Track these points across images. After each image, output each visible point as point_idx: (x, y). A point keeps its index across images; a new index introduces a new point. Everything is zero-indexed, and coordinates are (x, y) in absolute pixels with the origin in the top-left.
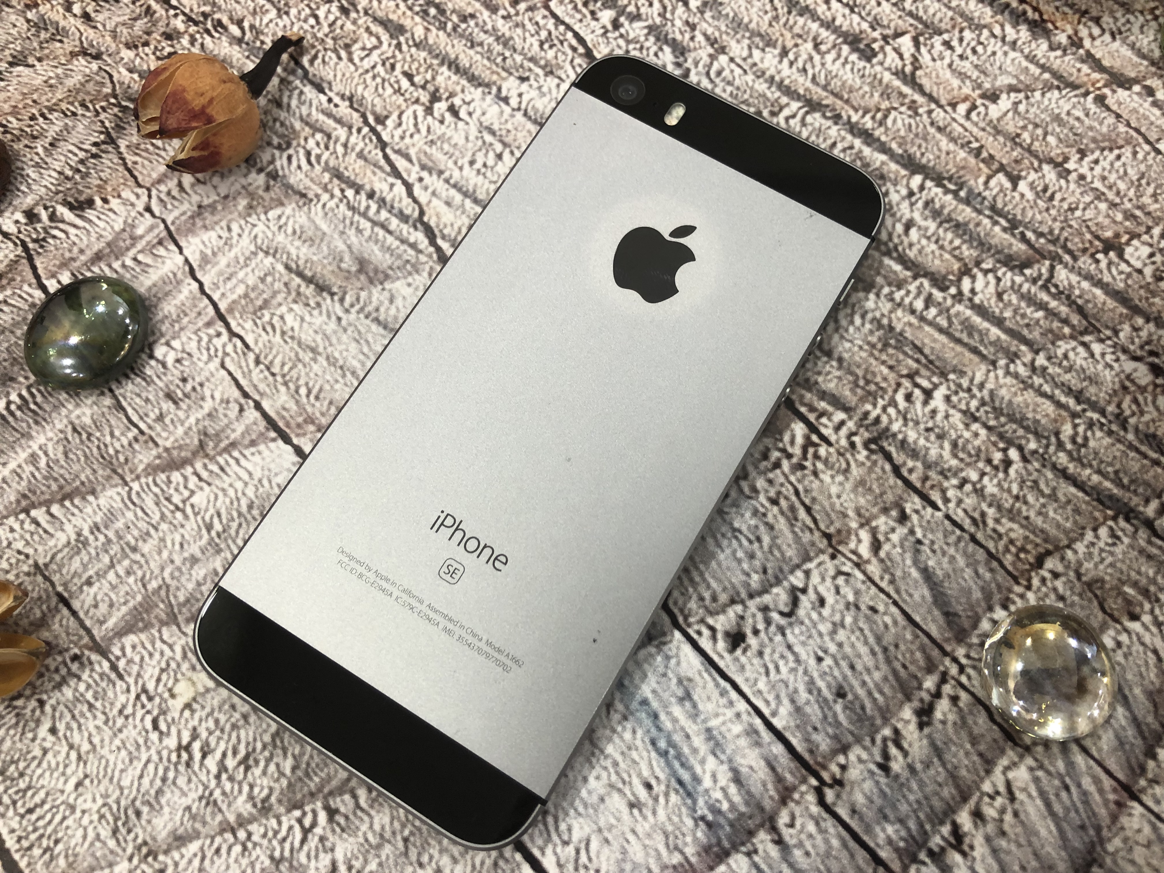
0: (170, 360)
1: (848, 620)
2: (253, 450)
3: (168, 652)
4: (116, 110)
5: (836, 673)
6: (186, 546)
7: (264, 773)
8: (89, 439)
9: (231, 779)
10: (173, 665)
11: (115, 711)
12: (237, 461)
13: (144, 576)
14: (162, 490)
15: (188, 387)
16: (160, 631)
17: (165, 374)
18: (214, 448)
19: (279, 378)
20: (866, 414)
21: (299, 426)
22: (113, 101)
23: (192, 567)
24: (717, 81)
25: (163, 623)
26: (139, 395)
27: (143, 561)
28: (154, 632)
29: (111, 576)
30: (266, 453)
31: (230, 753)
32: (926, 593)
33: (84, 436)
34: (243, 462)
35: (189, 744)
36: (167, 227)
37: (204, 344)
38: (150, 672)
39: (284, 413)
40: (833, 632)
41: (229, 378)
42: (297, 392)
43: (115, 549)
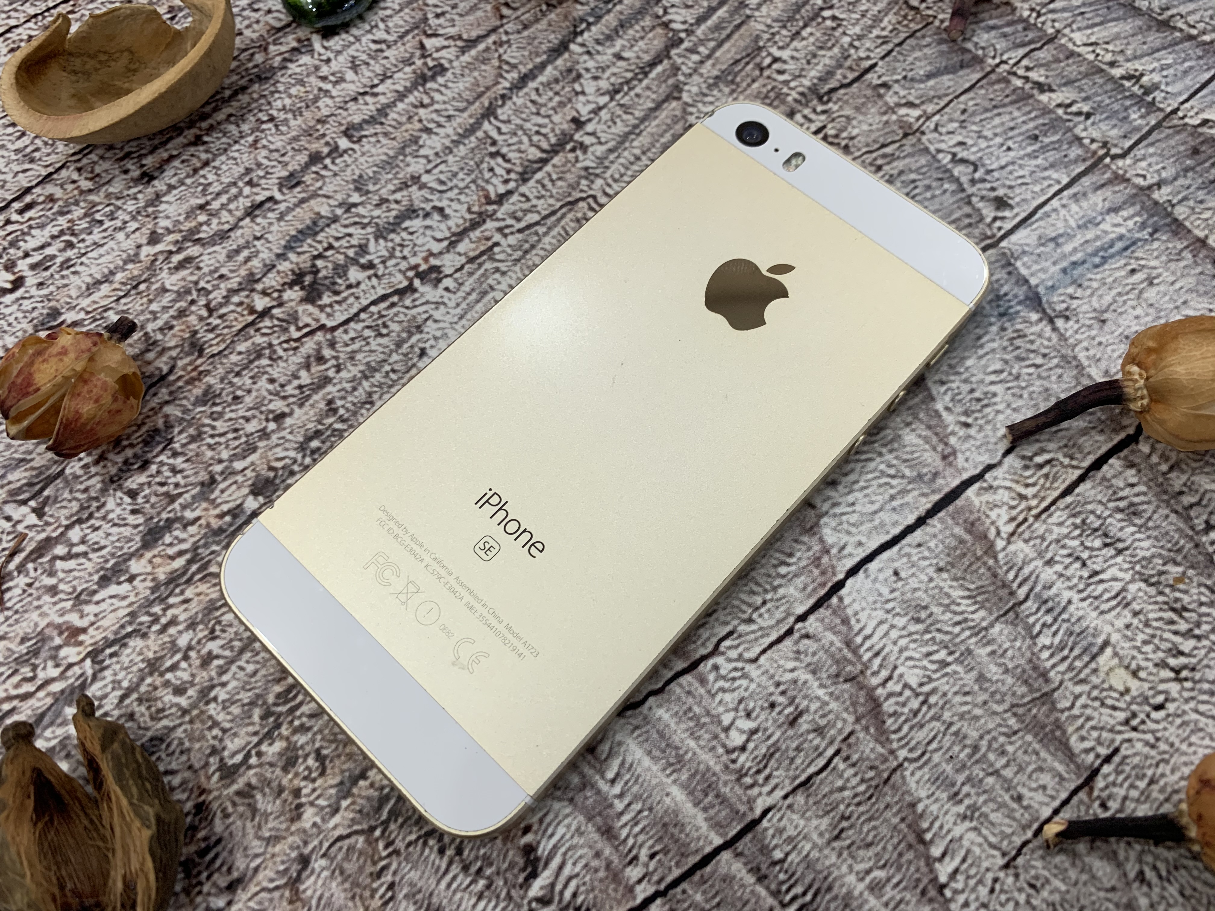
2: (853, 621)
3: (1083, 700)
4: (393, 826)
5: (1020, 138)
6: (967, 689)
7: (1186, 592)
8: (848, 818)
9: (1198, 625)
10: (1095, 693)
11: (1153, 753)
12: (866, 638)
13: (1004, 734)
14: (906, 721)
15: (781, 699)
16: (1062, 711)
18: (854, 665)
19: (768, 596)
20: (796, 100)
21: (823, 573)
22: (378, 833)
23: (990, 680)
24: (450, 184)
25: (1053, 708)
26: (792, 760)
27: (988, 737)
28: (1063, 717)
29: (1008, 773)
30: (856, 606)
31: (1173, 627)
32: (946, 78)
33: (845, 824)
34: (867, 631)
35: (1172, 669)
39: (810, 589)
40: (985, 138)
41: (769, 652)
43: (977, 772)
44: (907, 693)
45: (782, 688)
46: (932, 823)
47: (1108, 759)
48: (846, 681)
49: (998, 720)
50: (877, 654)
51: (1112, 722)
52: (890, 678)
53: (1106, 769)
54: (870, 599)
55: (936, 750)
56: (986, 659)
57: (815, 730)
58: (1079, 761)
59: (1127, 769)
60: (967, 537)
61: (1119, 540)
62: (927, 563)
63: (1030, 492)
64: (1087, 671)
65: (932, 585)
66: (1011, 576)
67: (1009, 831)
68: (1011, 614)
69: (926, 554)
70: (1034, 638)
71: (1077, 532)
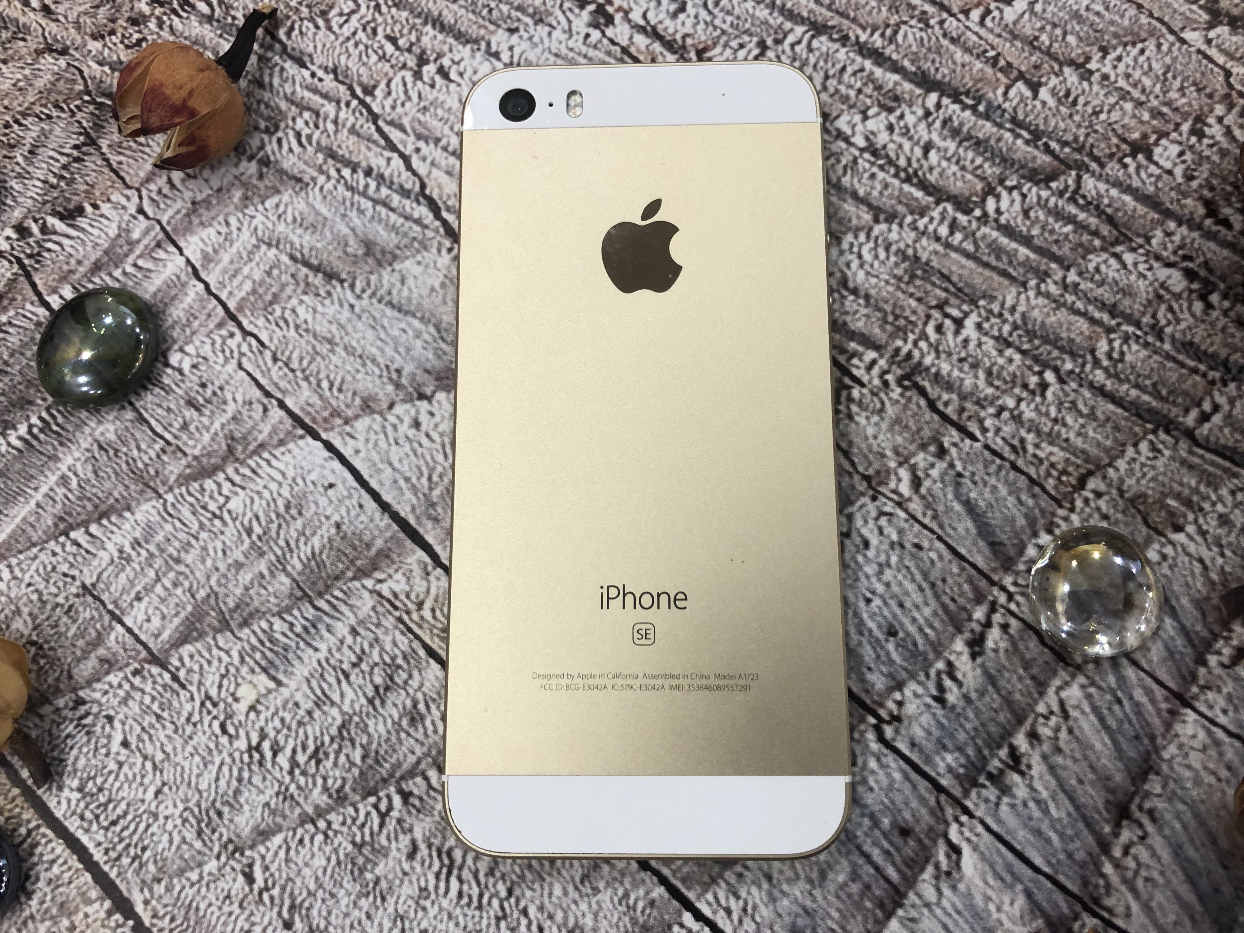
0: (186, 366)
1: (894, 559)
2: (282, 449)
3: (225, 658)
4: (91, 107)
5: (886, 612)
6: (228, 552)
7: (335, 764)
8: (116, 455)
9: (304, 773)
10: (232, 670)
11: (183, 719)
12: (268, 462)
13: (191, 586)
14: (197, 499)
15: (209, 392)
16: (214, 639)
17: (183, 381)
18: (243, 452)
19: (299, 374)
21: (325, 420)
22: (87, 98)
23: (237, 573)
25: (217, 631)
26: (160, 406)
27: (187, 572)
28: (209, 640)
29: (159, 589)
30: (296, 451)
31: (299, 749)
32: (970, 524)
33: (111, 453)
34: (274, 462)
35: (259, 744)
36: (163, 229)
37: (218, 346)
38: (211, 680)
39: (309, 409)
40: (880, 573)
41: (247, 379)
42: (319, 385)
43: (158, 563)
69: (353, 513)
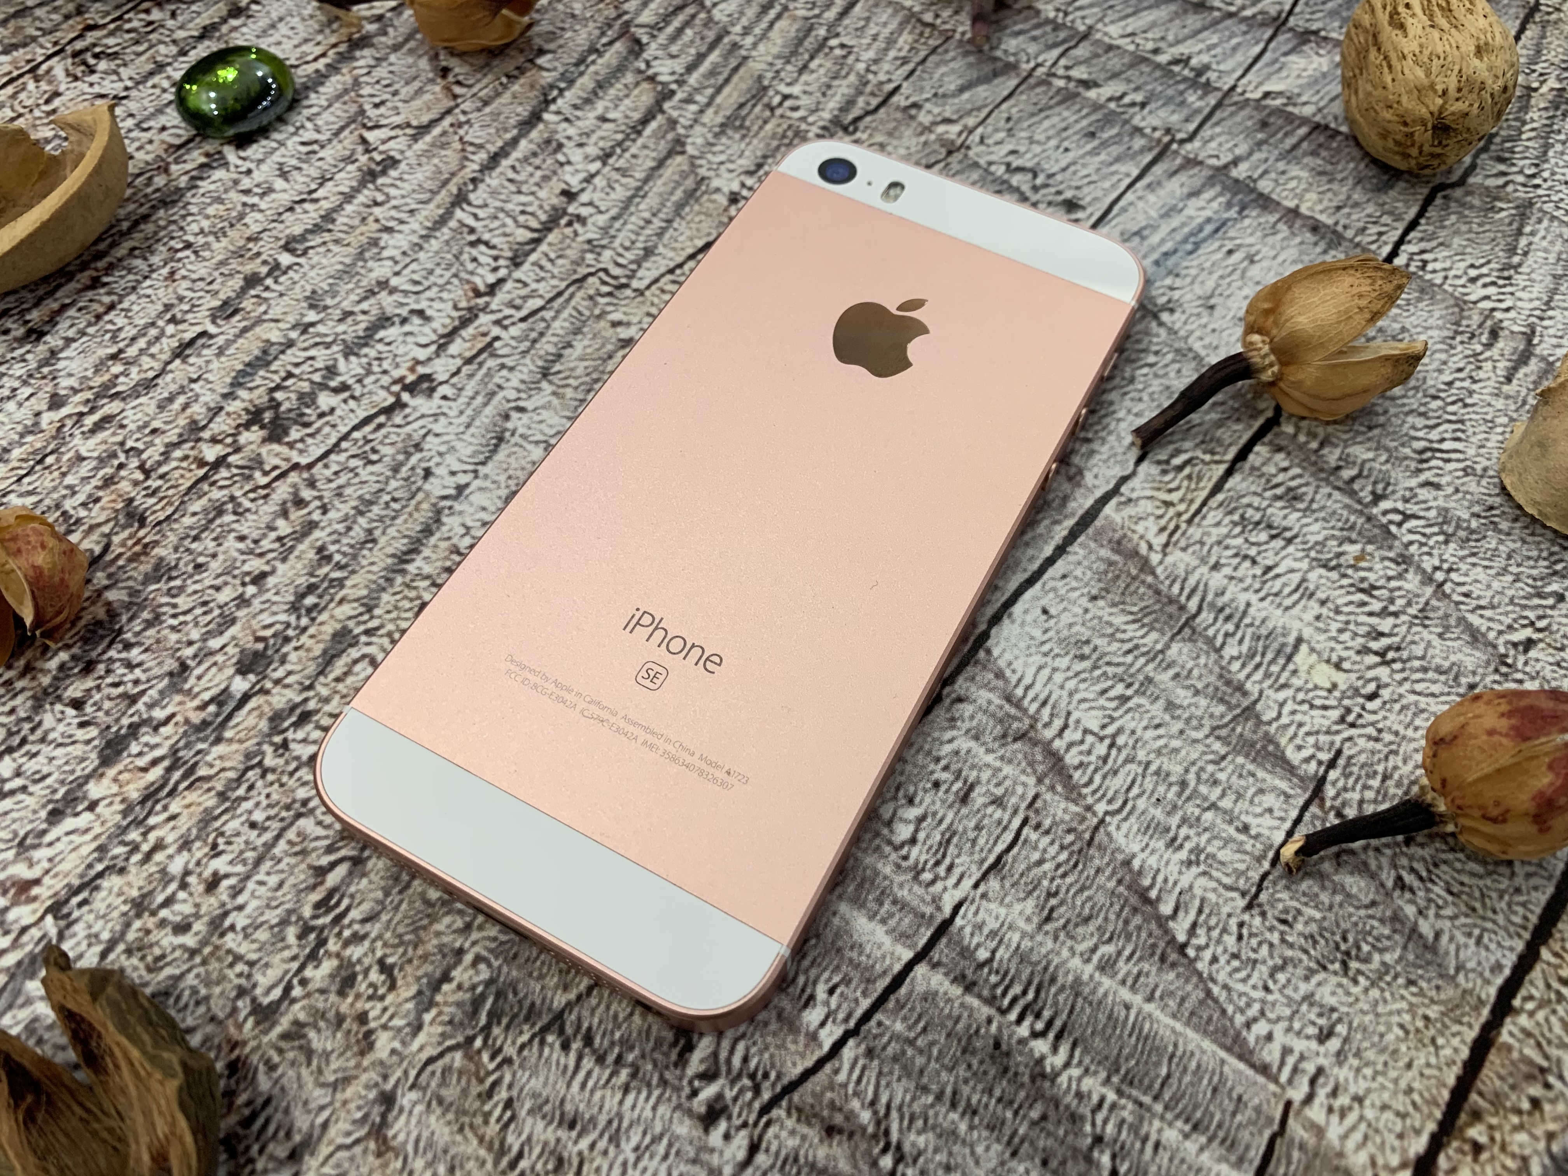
44: (1090, 739)
45: (943, 763)
46: (1154, 878)
47: (1332, 764)
48: (1015, 740)
49: (1201, 748)
50: (1044, 703)
51: (1327, 723)
52: (1066, 726)
53: (1333, 775)
54: (1022, 645)
55: (1139, 796)
56: (1171, 684)
57: (992, 802)
58: (1301, 772)
59: (1355, 769)
60: (1116, 558)
61: (1286, 529)
62: (1077, 594)
63: (1175, 497)
64: (1286, 675)
65: (1089, 616)
66: (1176, 589)
67: (1242, 867)
68: (1187, 631)
70: (1218, 650)
71: (1238, 529)
